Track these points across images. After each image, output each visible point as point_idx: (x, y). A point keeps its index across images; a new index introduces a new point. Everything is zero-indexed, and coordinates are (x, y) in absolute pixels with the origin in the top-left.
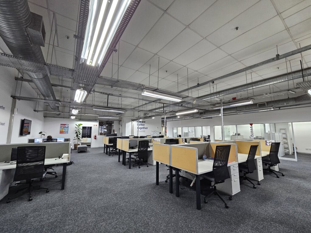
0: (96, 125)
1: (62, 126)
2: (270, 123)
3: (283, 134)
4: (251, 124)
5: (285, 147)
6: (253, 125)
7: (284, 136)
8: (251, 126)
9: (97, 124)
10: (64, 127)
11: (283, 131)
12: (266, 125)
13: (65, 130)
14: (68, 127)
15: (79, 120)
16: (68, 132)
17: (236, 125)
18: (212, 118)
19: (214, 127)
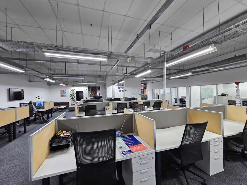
0: (87, 90)
1: (62, 91)
4: (238, 83)
6: (240, 84)
8: (236, 85)
9: (87, 88)
10: (63, 92)
13: (64, 94)
14: (66, 92)
15: (72, 86)
16: (66, 95)
17: (217, 85)
18: (188, 78)
19: (190, 88)
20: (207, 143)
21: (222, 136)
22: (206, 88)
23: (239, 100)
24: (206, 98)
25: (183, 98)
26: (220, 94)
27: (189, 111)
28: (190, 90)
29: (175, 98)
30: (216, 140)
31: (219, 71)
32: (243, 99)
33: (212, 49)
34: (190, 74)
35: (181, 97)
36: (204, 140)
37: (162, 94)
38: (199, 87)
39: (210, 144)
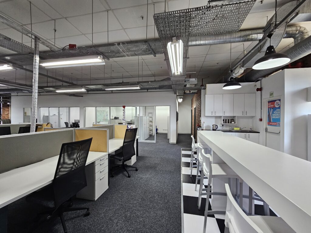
2: (140, 106)
3: (150, 117)
4: (124, 107)
5: (151, 129)
6: (126, 107)
7: (151, 119)
8: (123, 109)
11: (150, 115)
12: (138, 108)
17: (110, 107)
18: (83, 97)
19: (85, 109)
20: (93, 164)
21: (107, 153)
22: (101, 111)
23: (125, 122)
24: (101, 121)
25: (77, 122)
26: (113, 118)
27: (76, 132)
28: (85, 111)
29: (65, 123)
30: (101, 159)
31: (112, 94)
32: (128, 122)
33: (100, 61)
34: (83, 90)
35: (75, 121)
36: (88, 162)
37: (44, 116)
38: (94, 108)
39: (96, 165)
